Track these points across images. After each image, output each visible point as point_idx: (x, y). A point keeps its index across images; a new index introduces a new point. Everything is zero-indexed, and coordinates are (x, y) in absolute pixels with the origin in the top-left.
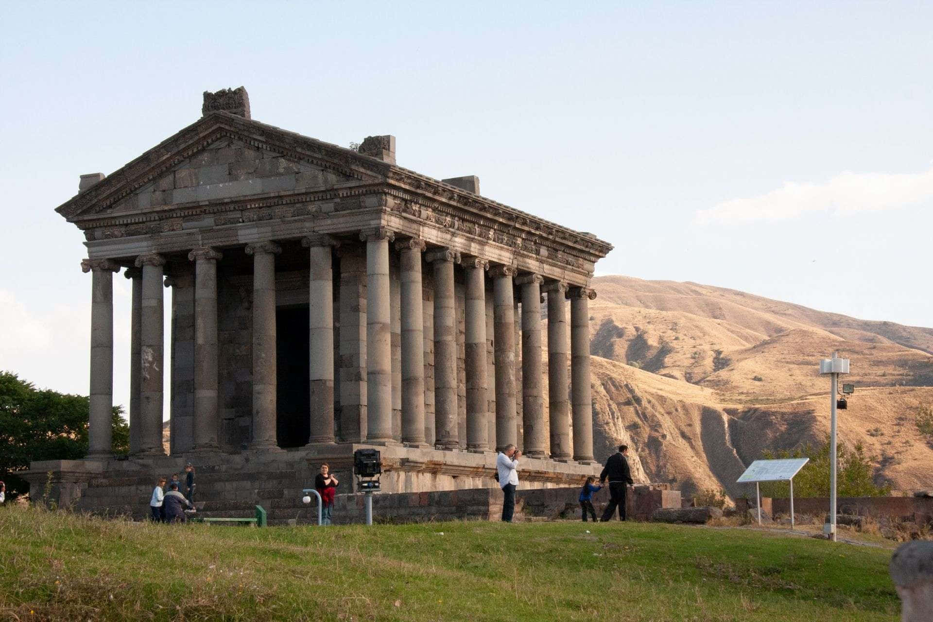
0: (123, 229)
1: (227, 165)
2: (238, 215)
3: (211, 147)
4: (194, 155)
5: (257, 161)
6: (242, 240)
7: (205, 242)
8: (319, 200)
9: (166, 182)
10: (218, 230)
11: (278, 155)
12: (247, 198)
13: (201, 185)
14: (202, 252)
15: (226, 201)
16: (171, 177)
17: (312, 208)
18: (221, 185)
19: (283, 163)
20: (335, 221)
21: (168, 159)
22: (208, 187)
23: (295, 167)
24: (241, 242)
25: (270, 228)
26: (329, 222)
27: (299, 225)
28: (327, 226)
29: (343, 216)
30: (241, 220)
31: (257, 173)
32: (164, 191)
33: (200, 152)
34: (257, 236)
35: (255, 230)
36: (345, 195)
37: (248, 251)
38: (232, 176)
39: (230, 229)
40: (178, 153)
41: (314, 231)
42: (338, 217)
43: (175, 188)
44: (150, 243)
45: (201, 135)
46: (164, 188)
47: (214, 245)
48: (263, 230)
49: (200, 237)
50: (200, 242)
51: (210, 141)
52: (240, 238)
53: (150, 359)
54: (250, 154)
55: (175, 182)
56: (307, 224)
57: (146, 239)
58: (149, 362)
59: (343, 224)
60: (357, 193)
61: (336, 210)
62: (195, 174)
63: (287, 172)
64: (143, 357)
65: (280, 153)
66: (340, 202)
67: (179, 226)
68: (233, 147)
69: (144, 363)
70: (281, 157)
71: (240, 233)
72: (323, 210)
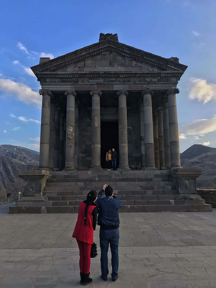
0: (60, 80)
1: (109, 61)
2: (114, 79)
3: (102, 53)
4: (95, 55)
5: (122, 61)
6: (115, 89)
7: (99, 88)
8: (152, 77)
9: (81, 64)
10: (105, 84)
11: (132, 59)
12: (121, 72)
13: (97, 67)
14: (97, 92)
15: (112, 72)
16: (83, 63)
17: (148, 80)
18: (106, 68)
19: (134, 63)
20: (157, 85)
21: (84, 55)
22: (100, 68)
23: (140, 65)
24: (114, 90)
26: (154, 85)
27: (141, 85)
28: (153, 87)
29: (161, 84)
30: (115, 81)
31: (122, 65)
32: (80, 68)
33: (97, 55)
34: (122, 88)
35: (122, 86)
36: (163, 76)
37: (118, 93)
38: (111, 64)
39: (110, 84)
40: (88, 54)
41: (147, 89)
42: (158, 84)
43: (85, 67)
44: (72, 86)
45: (101, 48)
46: (79, 67)
47: (102, 90)
48: (125, 86)
49: (96, 87)
50: (96, 88)
51: (102, 51)
52: (114, 88)
53: (72, 131)
54: (119, 58)
55: (85, 65)
56: (145, 86)
57: (71, 85)
58: (71, 132)
59: (160, 87)
60: (169, 76)
61: (158, 81)
62: (94, 63)
63: (136, 66)
64: (68, 130)
65: (134, 59)
66: (160, 78)
67: (87, 81)
68: (112, 55)
69: (69, 132)
70: (134, 60)
71: (114, 86)
72: (153, 81)
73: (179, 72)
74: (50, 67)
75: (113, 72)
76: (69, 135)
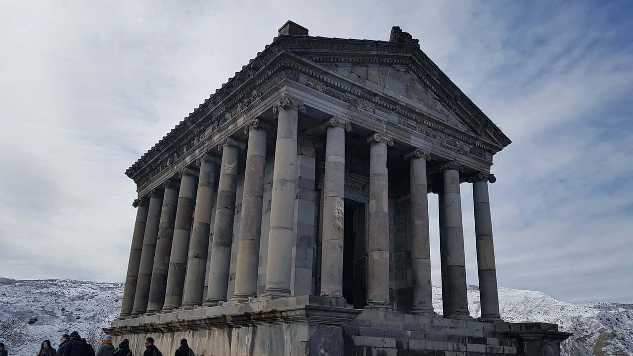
1: (405, 85)
2: (413, 124)
3: (394, 66)
4: (384, 64)
6: (413, 144)
7: (388, 132)
9: (361, 71)
10: (399, 128)
12: (430, 116)
13: (387, 88)
14: (386, 138)
15: (417, 110)
16: (365, 69)
18: (401, 96)
19: (439, 105)
20: (468, 159)
22: (392, 92)
23: (446, 112)
24: (411, 144)
25: (430, 144)
26: (464, 158)
29: (473, 158)
30: (414, 129)
31: (421, 100)
32: (359, 77)
33: (390, 65)
34: (423, 146)
35: (422, 141)
36: (478, 146)
37: (417, 152)
38: (408, 94)
39: (407, 131)
40: (378, 56)
41: (455, 160)
42: (469, 157)
43: (368, 79)
44: (346, 111)
46: (359, 74)
47: (394, 137)
48: (427, 143)
49: (385, 127)
52: (412, 141)
54: (420, 86)
55: (367, 74)
56: (453, 153)
59: (471, 163)
60: (484, 147)
61: (470, 152)
62: (383, 78)
63: (441, 112)
64: (337, 207)
65: (440, 98)
66: (473, 148)
67: (371, 110)
68: (409, 75)
69: (339, 213)
70: (439, 100)
71: (412, 137)
72: (464, 149)
73: (499, 146)
74: (314, 50)
75: (419, 111)
76: (339, 219)
